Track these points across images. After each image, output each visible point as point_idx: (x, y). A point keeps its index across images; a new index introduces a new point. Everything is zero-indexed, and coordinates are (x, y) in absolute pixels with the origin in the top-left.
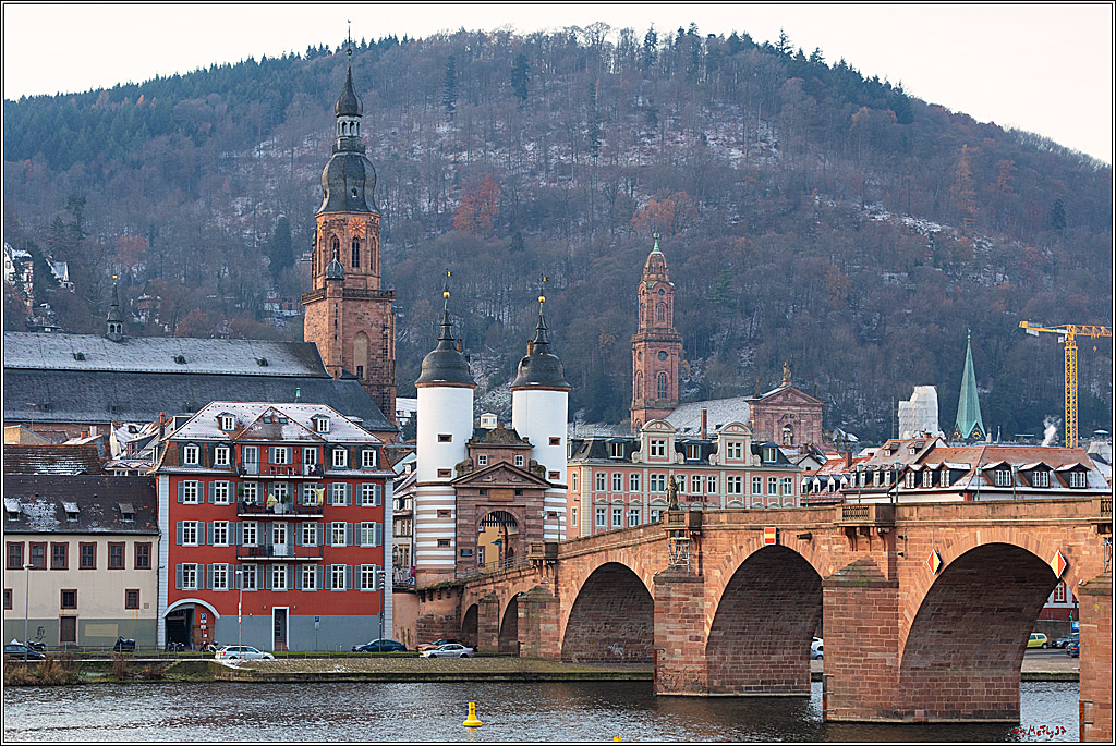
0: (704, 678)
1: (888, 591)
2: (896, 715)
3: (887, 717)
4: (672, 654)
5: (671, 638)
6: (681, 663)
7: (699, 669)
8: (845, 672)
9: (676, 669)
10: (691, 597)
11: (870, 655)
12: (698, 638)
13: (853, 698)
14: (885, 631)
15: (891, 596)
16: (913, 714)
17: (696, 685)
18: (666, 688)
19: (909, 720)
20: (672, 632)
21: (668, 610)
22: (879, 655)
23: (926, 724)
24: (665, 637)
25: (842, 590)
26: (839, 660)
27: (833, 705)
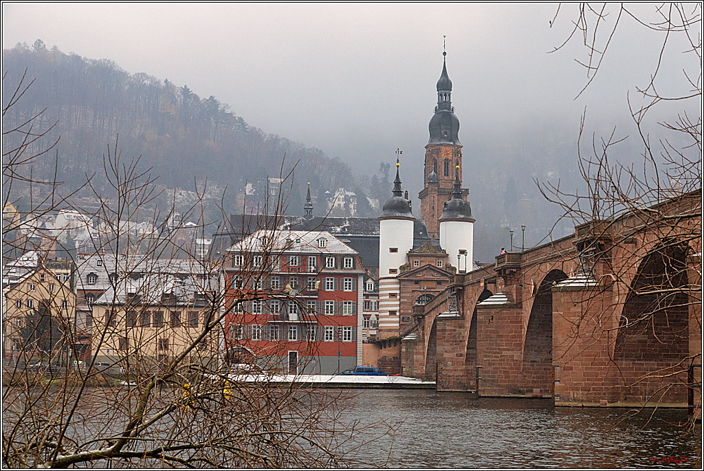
0: (464, 380)
1: (515, 311)
2: (520, 392)
3: (515, 393)
4: (446, 365)
5: (446, 355)
6: (452, 371)
7: (462, 374)
8: (490, 364)
9: (449, 374)
10: (457, 329)
11: (504, 353)
12: (461, 355)
13: (494, 381)
14: (514, 337)
15: (519, 313)
16: (532, 391)
17: (460, 385)
18: (443, 386)
19: (529, 395)
20: (446, 352)
21: (444, 337)
22: (510, 353)
23: (541, 398)
24: (442, 355)
25: (488, 310)
26: (485, 356)
27: (482, 386)
